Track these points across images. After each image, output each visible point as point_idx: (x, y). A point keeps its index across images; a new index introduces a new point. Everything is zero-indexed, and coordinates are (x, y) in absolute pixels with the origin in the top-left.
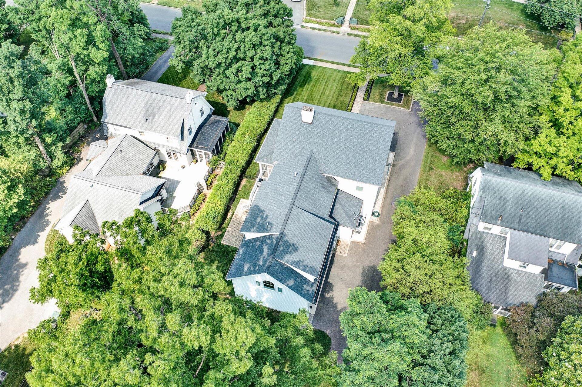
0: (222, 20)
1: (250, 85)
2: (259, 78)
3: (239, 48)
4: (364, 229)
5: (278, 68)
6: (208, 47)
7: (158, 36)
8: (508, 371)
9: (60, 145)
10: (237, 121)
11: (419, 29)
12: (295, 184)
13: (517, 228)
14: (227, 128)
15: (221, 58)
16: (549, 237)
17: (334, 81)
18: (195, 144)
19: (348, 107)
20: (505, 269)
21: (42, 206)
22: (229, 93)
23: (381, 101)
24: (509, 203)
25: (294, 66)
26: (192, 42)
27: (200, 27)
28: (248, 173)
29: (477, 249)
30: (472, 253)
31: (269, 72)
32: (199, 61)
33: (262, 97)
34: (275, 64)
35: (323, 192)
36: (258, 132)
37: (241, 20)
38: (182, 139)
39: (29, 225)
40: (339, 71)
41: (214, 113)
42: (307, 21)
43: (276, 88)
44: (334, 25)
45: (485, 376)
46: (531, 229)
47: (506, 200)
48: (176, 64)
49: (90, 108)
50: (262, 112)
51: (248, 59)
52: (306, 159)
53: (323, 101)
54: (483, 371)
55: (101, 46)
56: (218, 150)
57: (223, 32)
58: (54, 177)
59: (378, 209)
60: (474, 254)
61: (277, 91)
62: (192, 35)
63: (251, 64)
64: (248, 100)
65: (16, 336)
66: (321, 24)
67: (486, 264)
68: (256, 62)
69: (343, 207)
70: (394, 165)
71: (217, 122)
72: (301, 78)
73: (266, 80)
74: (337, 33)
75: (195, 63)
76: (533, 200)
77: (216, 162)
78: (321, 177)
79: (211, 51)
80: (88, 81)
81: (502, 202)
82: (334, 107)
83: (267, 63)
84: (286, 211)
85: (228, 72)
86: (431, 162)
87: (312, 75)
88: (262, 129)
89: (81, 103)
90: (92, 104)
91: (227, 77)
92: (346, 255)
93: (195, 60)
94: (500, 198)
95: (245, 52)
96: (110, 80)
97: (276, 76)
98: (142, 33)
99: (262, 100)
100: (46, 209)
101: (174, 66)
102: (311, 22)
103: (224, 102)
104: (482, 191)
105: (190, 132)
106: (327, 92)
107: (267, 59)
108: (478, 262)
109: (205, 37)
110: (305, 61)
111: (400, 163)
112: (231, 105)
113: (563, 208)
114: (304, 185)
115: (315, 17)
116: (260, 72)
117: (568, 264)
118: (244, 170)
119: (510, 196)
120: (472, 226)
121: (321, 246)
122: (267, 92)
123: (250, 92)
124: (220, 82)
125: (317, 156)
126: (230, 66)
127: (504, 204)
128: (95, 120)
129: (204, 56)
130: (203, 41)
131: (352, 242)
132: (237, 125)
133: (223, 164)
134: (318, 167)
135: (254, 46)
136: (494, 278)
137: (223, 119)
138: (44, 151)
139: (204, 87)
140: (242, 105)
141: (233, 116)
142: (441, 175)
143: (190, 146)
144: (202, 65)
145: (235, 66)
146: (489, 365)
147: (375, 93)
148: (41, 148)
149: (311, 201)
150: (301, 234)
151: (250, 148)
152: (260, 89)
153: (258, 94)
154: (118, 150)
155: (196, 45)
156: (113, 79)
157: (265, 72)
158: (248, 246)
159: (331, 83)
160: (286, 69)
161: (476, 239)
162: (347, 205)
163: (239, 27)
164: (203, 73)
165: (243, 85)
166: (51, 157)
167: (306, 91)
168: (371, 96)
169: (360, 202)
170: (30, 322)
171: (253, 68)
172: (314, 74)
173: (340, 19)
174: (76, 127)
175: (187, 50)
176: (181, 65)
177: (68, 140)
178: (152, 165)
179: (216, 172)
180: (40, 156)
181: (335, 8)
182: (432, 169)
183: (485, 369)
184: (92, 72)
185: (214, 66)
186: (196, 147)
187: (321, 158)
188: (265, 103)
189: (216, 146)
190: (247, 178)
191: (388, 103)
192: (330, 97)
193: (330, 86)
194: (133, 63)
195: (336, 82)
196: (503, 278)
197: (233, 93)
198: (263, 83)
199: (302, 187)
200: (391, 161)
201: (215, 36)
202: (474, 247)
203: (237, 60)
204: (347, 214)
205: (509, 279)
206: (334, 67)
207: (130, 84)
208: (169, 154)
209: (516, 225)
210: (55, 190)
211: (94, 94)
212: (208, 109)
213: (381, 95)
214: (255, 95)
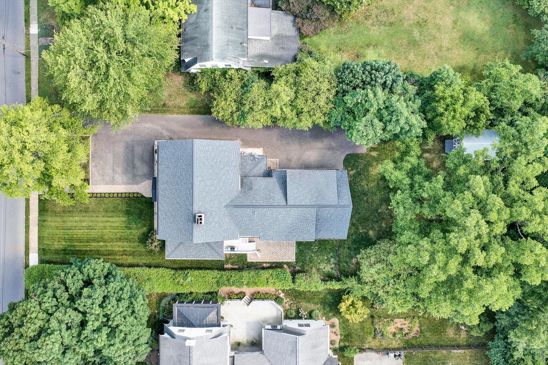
8: (334, 33)
12: (265, 210)
13: (247, 31)
17: (64, 222)
20: (272, 39)
24: (230, 38)
29: (262, 60)
30: (266, 63)
35: (255, 187)
46: (245, 20)
47: (228, 41)
52: (235, 209)
60: (267, 62)
67: (272, 53)
69: (251, 170)
76: (224, 19)
81: (230, 43)
92: (277, 159)
94: (228, 45)
104: (225, 60)
106: (84, 224)
108: (271, 58)
110: (34, 262)
114: (262, 203)
120: (244, 65)
121: (309, 175)
127: (231, 42)
136: (281, 46)
146: (335, 46)
149: (272, 194)
150: (308, 192)
159: (69, 224)
161: (254, 61)
183: (338, 48)
187: (229, 197)
195: (65, 219)
196: (279, 39)
199: (266, 204)
202: (261, 62)
205: (279, 36)
209: (245, 32)
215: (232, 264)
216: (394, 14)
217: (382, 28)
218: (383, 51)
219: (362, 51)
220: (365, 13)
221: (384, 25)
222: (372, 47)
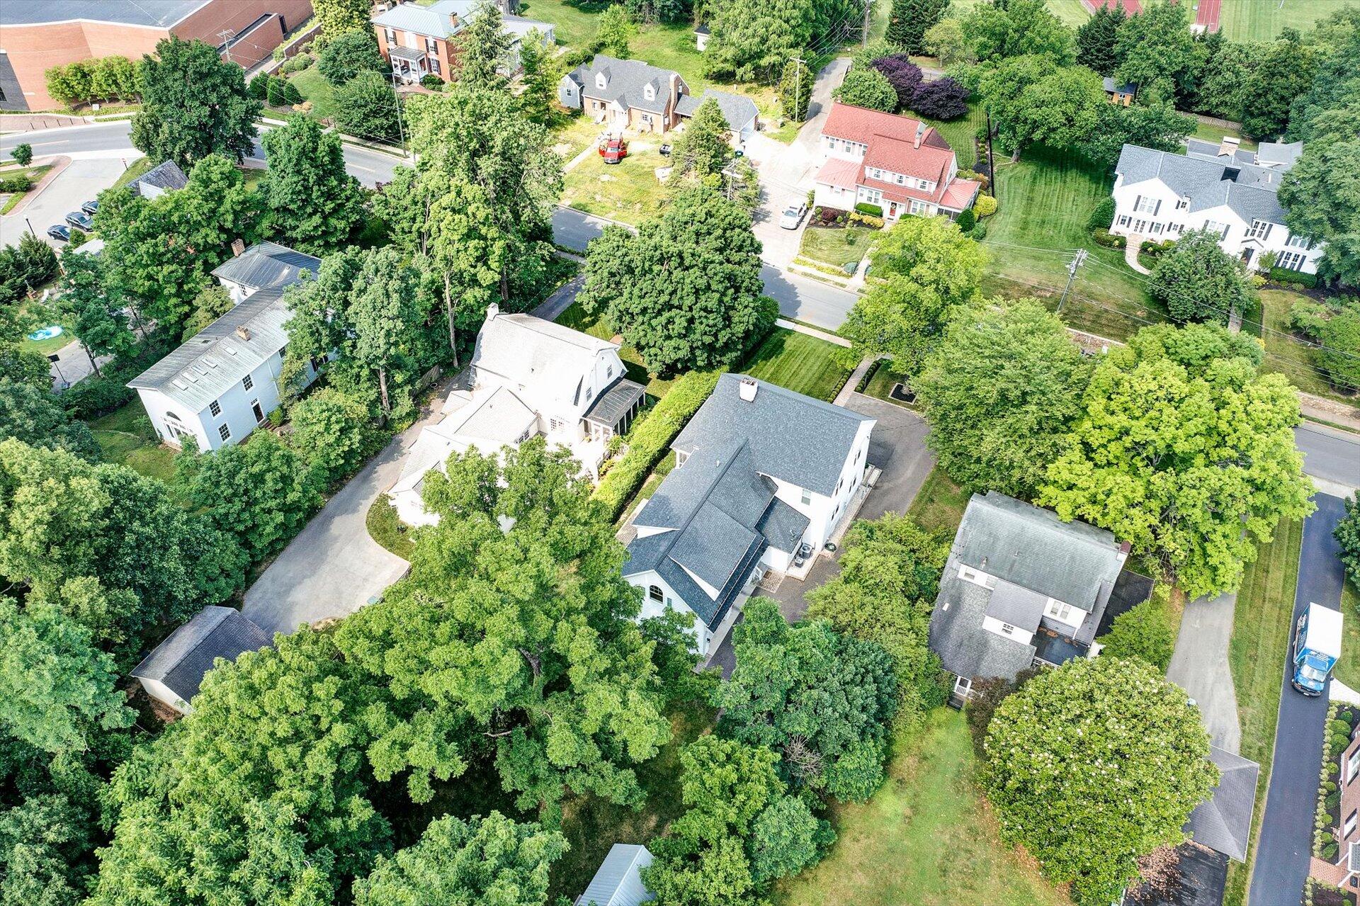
0: (658, 252)
1: (684, 344)
2: (698, 336)
3: (674, 292)
4: (808, 564)
5: (729, 326)
6: (634, 285)
7: (564, 255)
8: (961, 764)
9: (407, 388)
10: (658, 395)
11: (929, 297)
12: (715, 476)
13: (1007, 578)
14: (641, 399)
15: (647, 302)
16: (1048, 595)
17: (819, 357)
18: (592, 413)
19: (829, 397)
20: (983, 632)
21: (368, 468)
22: (653, 351)
23: (882, 396)
24: (1000, 543)
25: (751, 328)
26: (612, 275)
27: (627, 259)
28: (659, 466)
29: (951, 601)
30: (943, 605)
31: (714, 330)
32: (617, 301)
33: (700, 363)
34: (724, 320)
35: (752, 494)
36: (686, 412)
37: (685, 255)
38: (576, 403)
39: (347, 489)
40: (830, 344)
41: (627, 376)
42: (798, 262)
43: (723, 355)
44: (840, 274)
45: (926, 765)
46: (1025, 581)
47: (996, 538)
48: (586, 301)
49: (453, 346)
50: (697, 386)
51: (685, 308)
52: (737, 447)
53: (793, 384)
54: (925, 758)
55: (494, 265)
56: (624, 428)
57: (656, 268)
58: (389, 432)
59: (835, 541)
60: (945, 608)
61: (724, 359)
62: (614, 264)
63: (689, 315)
64: (679, 366)
65: (317, 620)
66: (819, 269)
67: (959, 622)
68: (696, 314)
69: (779, 523)
70: (875, 487)
71: (629, 388)
72: (768, 346)
73: (708, 339)
74: (842, 286)
75: (612, 304)
76: (1034, 543)
77: (618, 443)
78: (753, 475)
79: (636, 291)
80: (461, 307)
81: (991, 540)
82: (808, 394)
83: (711, 316)
84: (695, 505)
85: (654, 322)
86: (934, 492)
87: (785, 346)
88: (692, 409)
89: (443, 337)
90: (456, 340)
91: (654, 329)
92: (775, 593)
93: (612, 298)
95: (682, 298)
96: (493, 310)
97: (723, 337)
98: (545, 253)
99: (699, 369)
100: (373, 471)
101: (581, 304)
102: (805, 263)
103: (645, 365)
105: (589, 397)
106: (803, 372)
107: (711, 312)
108: (950, 617)
109: (630, 271)
110: (780, 323)
111: (886, 486)
112: (653, 370)
113: (1073, 558)
114: (727, 479)
115: (813, 257)
116: (700, 328)
117: (1078, 642)
118: (655, 461)
119: (1003, 533)
120: (951, 570)
122: (708, 357)
123: (683, 353)
124: (642, 333)
125: (752, 447)
126: (659, 313)
127: (993, 542)
128: (456, 364)
129: (626, 294)
130: (627, 277)
131: (787, 577)
132: (657, 399)
133: (627, 449)
134: (752, 461)
135: (697, 292)
136: (965, 642)
137: (639, 387)
138: (385, 394)
139: (619, 339)
140: (670, 372)
141: (653, 387)
142: (944, 512)
143: (585, 416)
144: (622, 307)
145: (666, 315)
146: (937, 754)
147: (876, 385)
148: (384, 388)
149: (732, 501)
151: (669, 433)
152: (698, 352)
153: (693, 359)
154: (488, 405)
155: (617, 279)
156: (496, 310)
157: (707, 329)
158: (638, 546)
159: (812, 360)
160: (739, 330)
161: (953, 588)
162: (785, 521)
163: (681, 264)
164: (620, 319)
165: (673, 343)
166: (391, 404)
167: (770, 366)
168: (869, 387)
169: (806, 522)
170: (337, 606)
171: (691, 321)
172: (789, 343)
173: (852, 265)
174: (430, 369)
175: (604, 285)
176: (592, 303)
177: (418, 385)
178: (527, 434)
179: (615, 459)
180: (378, 399)
181: (847, 247)
182: (932, 501)
183: (928, 757)
184: (470, 295)
185: (638, 310)
186: (593, 418)
187: (758, 451)
188: (704, 373)
189: (622, 421)
190: (658, 472)
191: (891, 401)
192: (805, 380)
193: (810, 363)
194: (523, 293)
195: (821, 359)
196: (979, 643)
197: (659, 352)
198: (703, 344)
199: (723, 480)
200: (872, 481)
201: (644, 273)
202: (947, 597)
203: (669, 306)
204: (782, 532)
205: (986, 646)
206: (825, 337)
207: (517, 320)
208: (553, 422)
209: (1005, 575)
210: (387, 450)
211: (463, 327)
212: (619, 369)
213: (885, 387)
214: (689, 360)
215: (653, 483)
216: (964, 887)
217: (941, 851)
218: (893, 830)
219: (909, 792)
220: (984, 834)
221: (946, 857)
222: (908, 812)
